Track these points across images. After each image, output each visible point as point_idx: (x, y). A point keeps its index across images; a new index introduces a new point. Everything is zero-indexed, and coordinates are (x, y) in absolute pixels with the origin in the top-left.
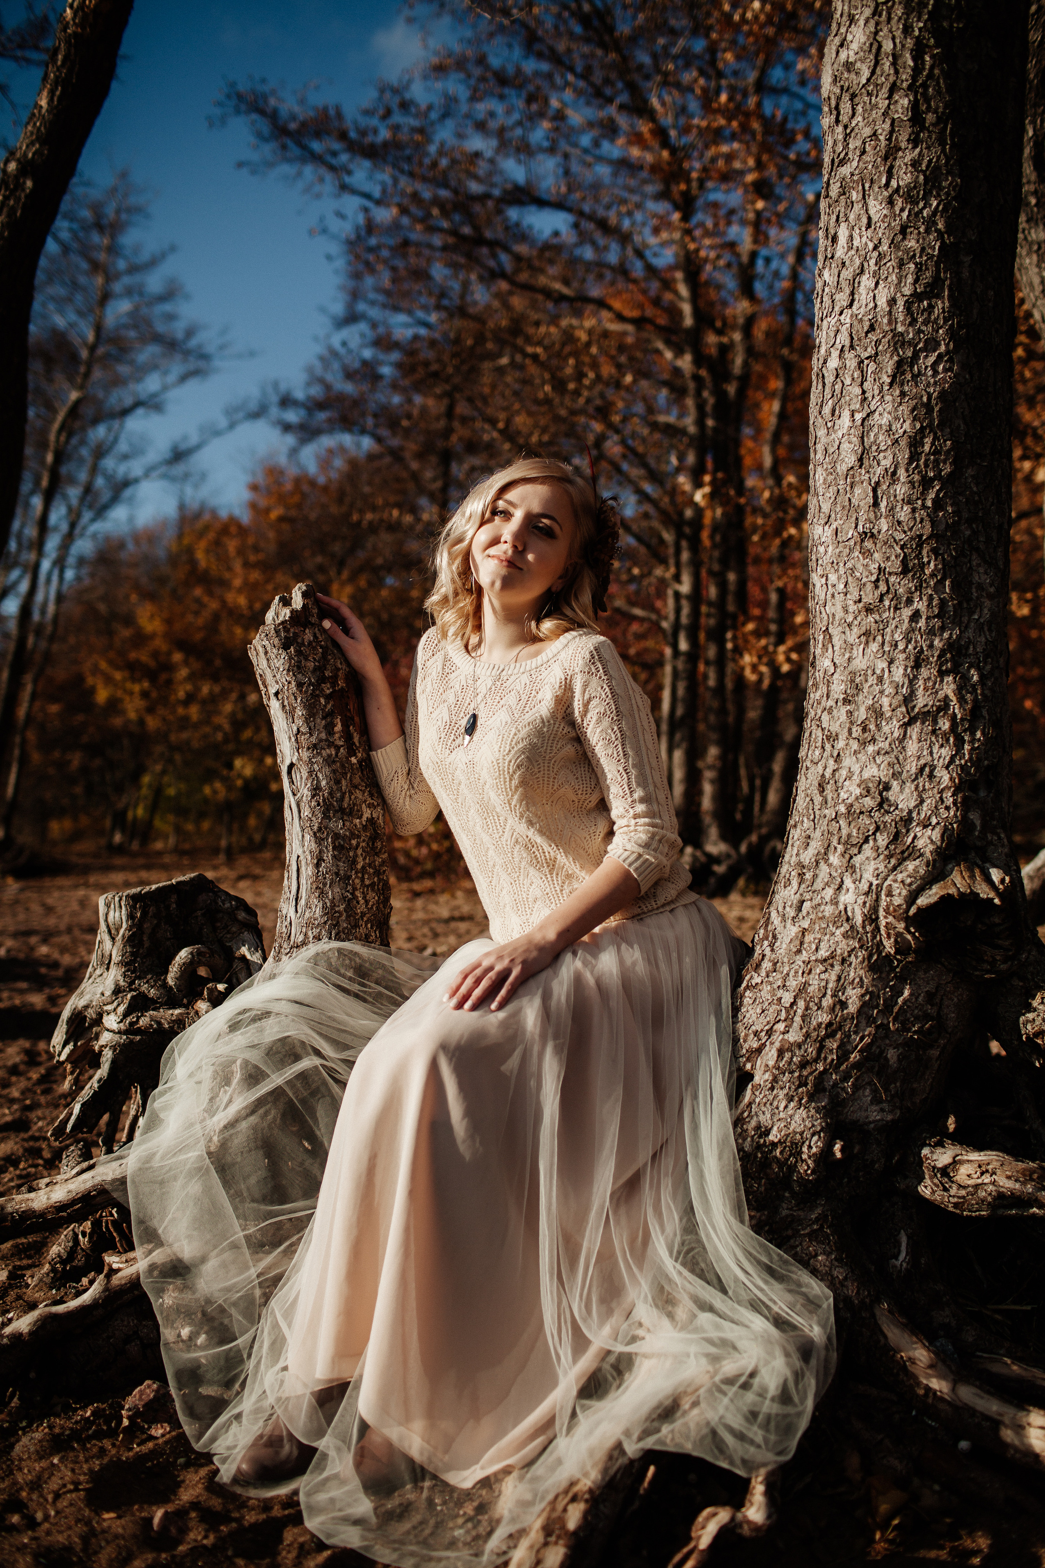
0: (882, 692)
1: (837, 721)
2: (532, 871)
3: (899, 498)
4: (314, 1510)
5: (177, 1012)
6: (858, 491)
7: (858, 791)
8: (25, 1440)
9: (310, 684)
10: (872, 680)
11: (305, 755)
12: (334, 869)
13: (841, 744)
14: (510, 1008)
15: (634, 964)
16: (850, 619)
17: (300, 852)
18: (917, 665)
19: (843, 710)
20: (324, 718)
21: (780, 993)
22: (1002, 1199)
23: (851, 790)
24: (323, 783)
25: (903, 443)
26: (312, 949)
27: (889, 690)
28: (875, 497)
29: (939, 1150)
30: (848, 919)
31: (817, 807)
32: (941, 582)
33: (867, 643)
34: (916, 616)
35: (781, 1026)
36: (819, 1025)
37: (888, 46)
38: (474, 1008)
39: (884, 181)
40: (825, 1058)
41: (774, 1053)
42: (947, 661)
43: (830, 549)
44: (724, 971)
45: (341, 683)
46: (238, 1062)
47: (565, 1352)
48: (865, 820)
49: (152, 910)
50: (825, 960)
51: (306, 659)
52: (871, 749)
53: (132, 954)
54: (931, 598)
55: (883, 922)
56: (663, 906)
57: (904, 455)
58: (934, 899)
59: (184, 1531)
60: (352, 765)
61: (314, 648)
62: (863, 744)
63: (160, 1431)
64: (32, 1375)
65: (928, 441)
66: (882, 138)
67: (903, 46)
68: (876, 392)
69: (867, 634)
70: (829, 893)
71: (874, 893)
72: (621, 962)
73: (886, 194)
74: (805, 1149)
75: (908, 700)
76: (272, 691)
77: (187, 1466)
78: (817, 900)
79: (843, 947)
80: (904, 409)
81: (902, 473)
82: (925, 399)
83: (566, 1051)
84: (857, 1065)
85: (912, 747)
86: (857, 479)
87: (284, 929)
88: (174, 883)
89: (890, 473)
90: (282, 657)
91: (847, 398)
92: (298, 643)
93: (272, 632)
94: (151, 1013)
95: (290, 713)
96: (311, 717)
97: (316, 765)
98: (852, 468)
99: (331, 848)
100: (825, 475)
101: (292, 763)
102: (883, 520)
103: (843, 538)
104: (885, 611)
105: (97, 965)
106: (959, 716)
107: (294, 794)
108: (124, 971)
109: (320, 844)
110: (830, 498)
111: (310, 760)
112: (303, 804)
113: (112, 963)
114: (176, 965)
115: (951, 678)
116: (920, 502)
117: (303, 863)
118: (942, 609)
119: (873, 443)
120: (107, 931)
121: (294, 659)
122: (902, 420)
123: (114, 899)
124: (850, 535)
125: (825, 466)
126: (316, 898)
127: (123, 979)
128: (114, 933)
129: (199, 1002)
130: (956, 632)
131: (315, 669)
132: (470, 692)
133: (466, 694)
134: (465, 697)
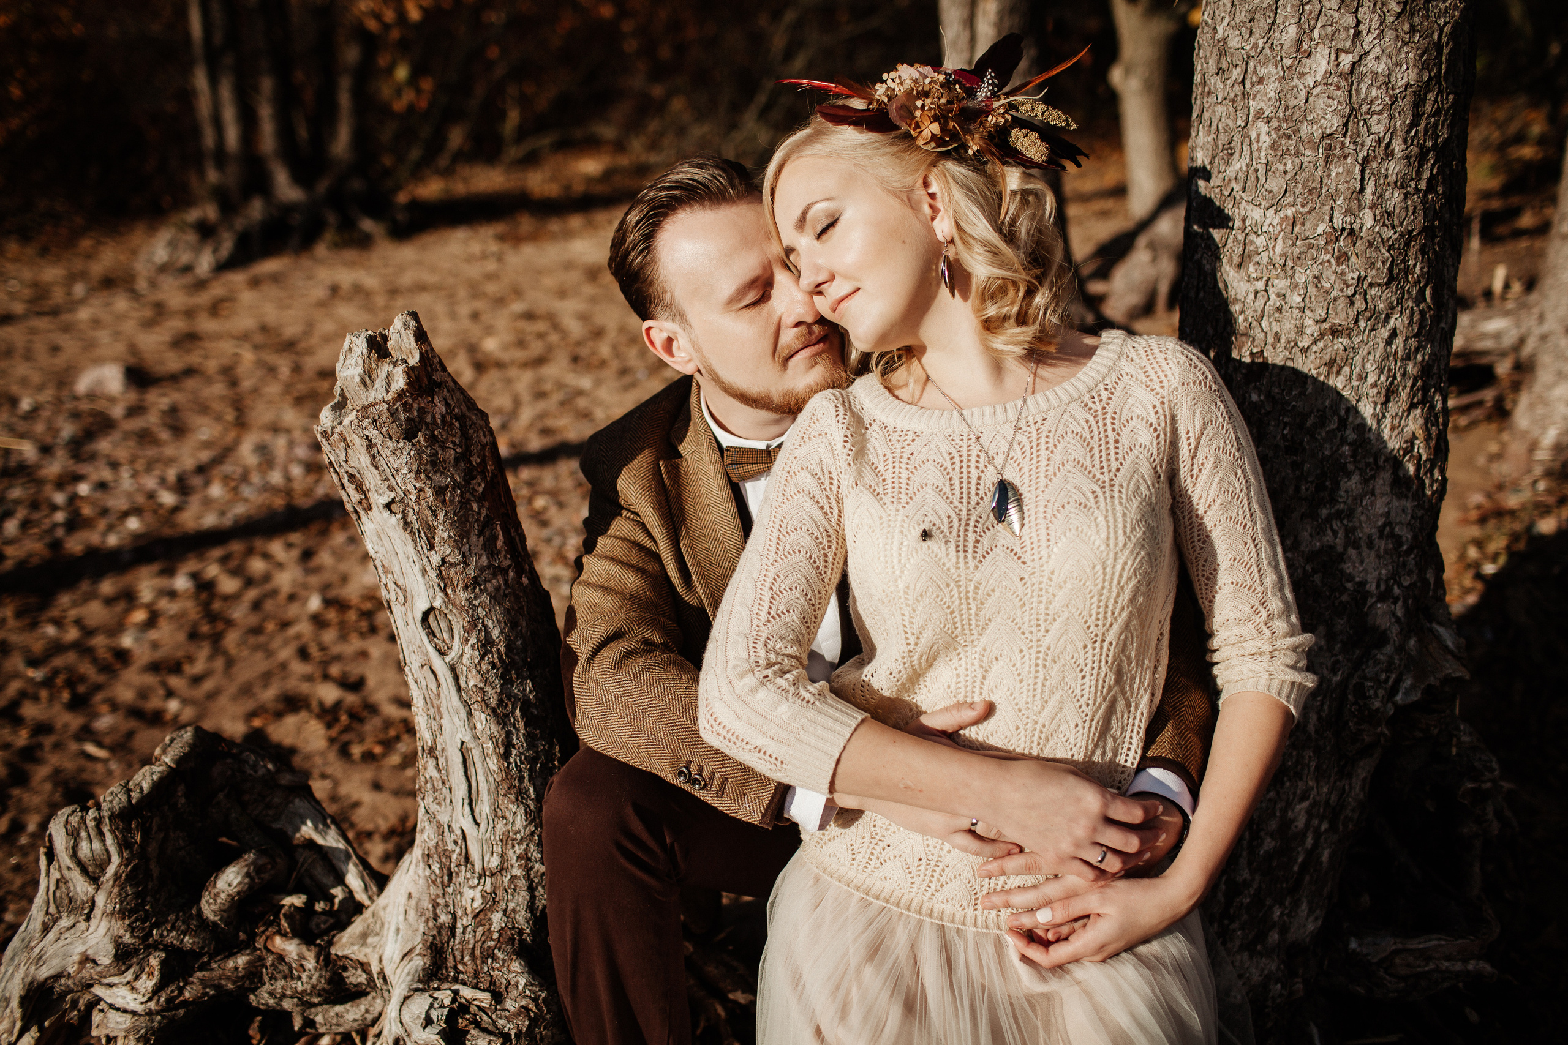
3: (1392, 178)
5: (242, 960)
6: (1336, 169)
9: (456, 485)
11: (462, 596)
12: (530, 753)
16: (1305, 342)
17: (467, 738)
18: (1386, 403)
20: (481, 533)
24: (496, 633)
25: (1405, 104)
27: (1351, 435)
28: (1362, 180)
34: (1392, 337)
42: (1417, 391)
49: (156, 821)
51: (444, 448)
53: (137, 895)
54: (1412, 313)
57: (1402, 121)
68: (1375, 23)
76: (377, 502)
80: (1410, 51)
81: (1398, 146)
82: (1435, 36)
86: (1337, 152)
87: (451, 846)
88: (173, 766)
89: (1383, 145)
90: (405, 453)
91: (1329, 29)
92: (427, 424)
93: (385, 415)
94: (199, 974)
95: (422, 534)
96: (462, 537)
97: (480, 610)
98: (1331, 135)
99: (521, 725)
100: (1274, 136)
101: (432, 609)
102: (1367, 211)
103: (1308, 234)
104: (1358, 334)
105: (59, 912)
106: (1424, 458)
107: (442, 654)
108: (129, 925)
109: (505, 724)
110: (1285, 172)
111: (470, 603)
112: (465, 669)
113: (97, 912)
114: (223, 896)
115: (1419, 411)
116: (1413, 184)
117: (476, 753)
118: (1421, 326)
119: (1364, 100)
120: (78, 870)
121: (424, 452)
122: (1405, 67)
123: (85, 823)
124: (1320, 230)
125: (1275, 123)
126: (513, 803)
127: (132, 936)
128: (94, 872)
129: (278, 940)
130: (1428, 350)
131: (457, 460)
132: (973, 458)
133: (964, 464)
134: (964, 470)
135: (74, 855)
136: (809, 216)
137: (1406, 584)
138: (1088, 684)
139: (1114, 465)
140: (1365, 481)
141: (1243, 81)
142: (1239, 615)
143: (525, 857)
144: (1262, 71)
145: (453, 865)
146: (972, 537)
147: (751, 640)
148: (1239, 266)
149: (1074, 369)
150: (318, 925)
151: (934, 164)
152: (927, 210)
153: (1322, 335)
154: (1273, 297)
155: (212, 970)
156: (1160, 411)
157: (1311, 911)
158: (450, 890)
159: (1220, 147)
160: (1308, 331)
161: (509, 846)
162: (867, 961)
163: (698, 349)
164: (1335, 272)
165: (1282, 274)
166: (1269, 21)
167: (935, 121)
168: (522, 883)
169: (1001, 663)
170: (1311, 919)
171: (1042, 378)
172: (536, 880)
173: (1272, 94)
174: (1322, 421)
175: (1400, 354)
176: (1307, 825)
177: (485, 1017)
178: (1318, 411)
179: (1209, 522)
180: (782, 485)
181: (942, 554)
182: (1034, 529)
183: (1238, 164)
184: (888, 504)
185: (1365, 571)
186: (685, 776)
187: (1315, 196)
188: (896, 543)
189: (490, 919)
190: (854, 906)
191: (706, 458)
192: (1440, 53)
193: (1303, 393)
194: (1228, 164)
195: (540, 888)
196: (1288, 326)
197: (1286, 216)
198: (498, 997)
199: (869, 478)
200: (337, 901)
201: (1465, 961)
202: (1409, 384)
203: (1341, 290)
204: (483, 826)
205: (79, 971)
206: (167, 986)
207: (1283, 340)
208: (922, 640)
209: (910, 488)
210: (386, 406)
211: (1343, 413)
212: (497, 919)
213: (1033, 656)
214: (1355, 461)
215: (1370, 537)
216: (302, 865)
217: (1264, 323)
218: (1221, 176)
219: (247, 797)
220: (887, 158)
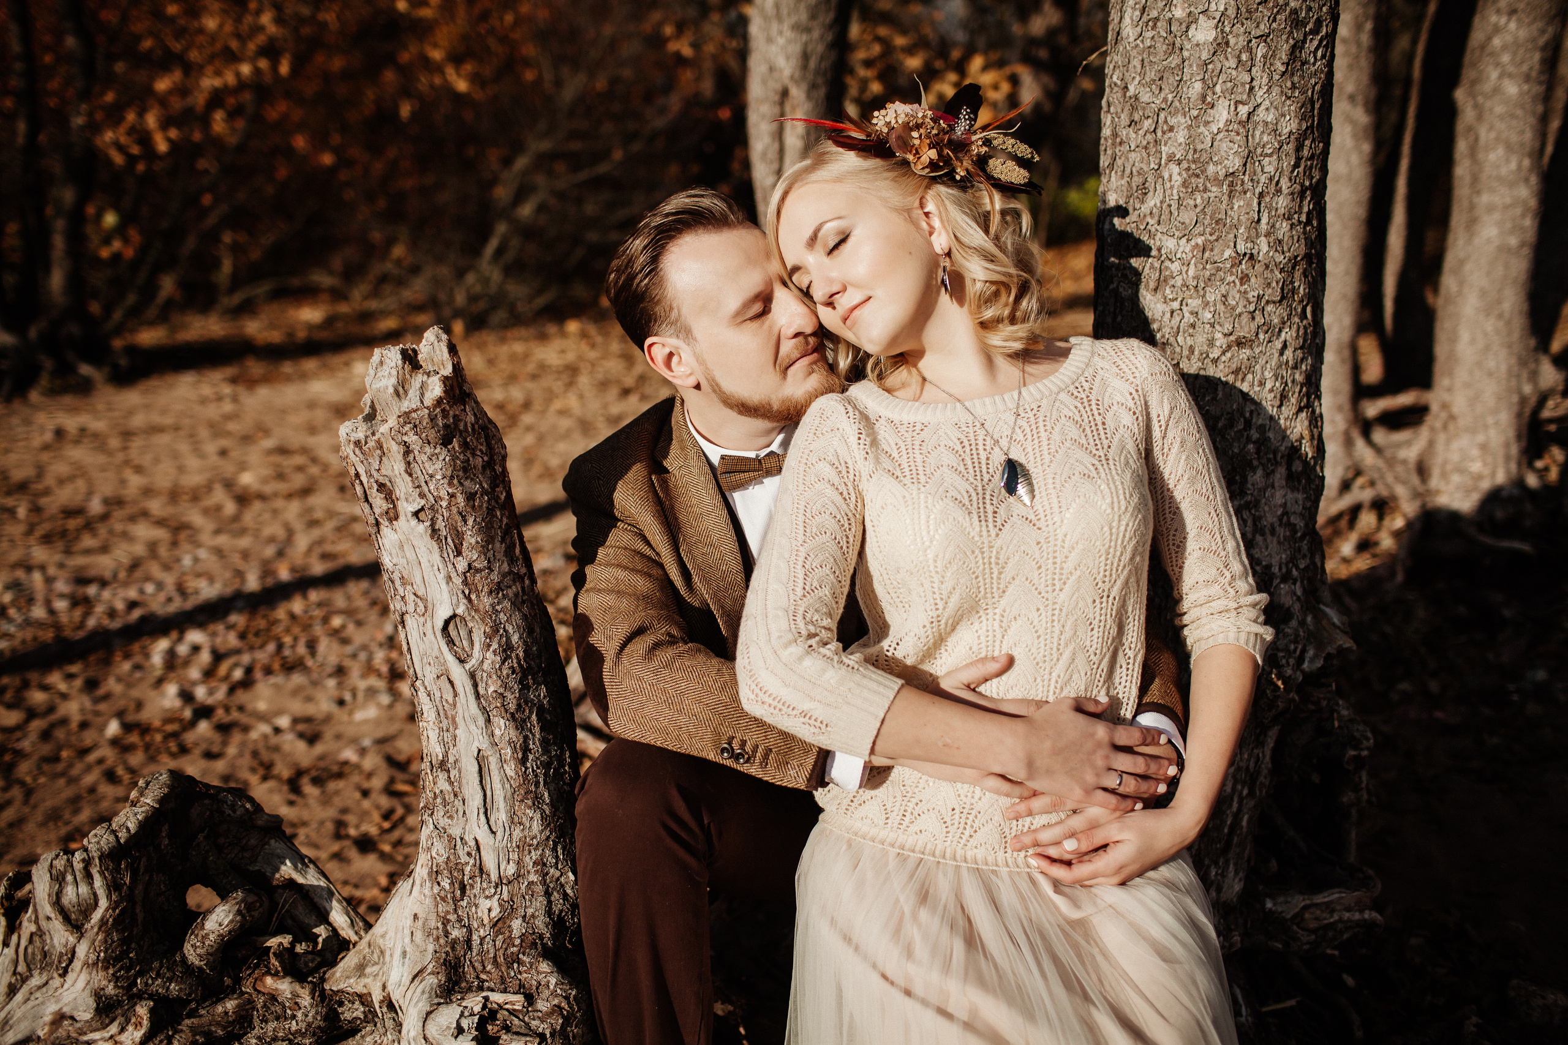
5: (230, 1005)
6: (1238, 203)
9: (485, 492)
10: (1239, 425)
11: (486, 601)
12: (544, 758)
16: (1215, 354)
24: (515, 638)
25: (1290, 148)
27: (1255, 435)
28: (1259, 212)
34: (1284, 348)
49: (144, 861)
53: (123, 941)
54: (1296, 327)
57: (1287, 163)
65: (1307, 143)
68: (1265, 80)
69: (1237, 372)
76: (409, 508)
80: (1292, 105)
81: (1285, 184)
82: (1309, 93)
86: (1238, 188)
87: (464, 858)
88: (156, 805)
89: (1274, 183)
90: (441, 458)
91: (1229, 85)
92: (461, 432)
93: (425, 421)
94: (188, 1022)
95: (449, 540)
96: (488, 542)
97: (502, 614)
98: (1233, 173)
99: (537, 730)
100: (1185, 175)
101: (454, 616)
102: (1263, 239)
103: (1216, 258)
104: (1258, 346)
105: (30, 970)
106: (1310, 455)
107: (462, 661)
108: (113, 975)
109: (523, 729)
110: (1196, 206)
111: (494, 608)
112: (485, 675)
113: (77, 964)
114: (212, 937)
115: (1304, 414)
116: (1296, 216)
117: (494, 761)
118: (1305, 341)
119: (1258, 144)
120: (60, 918)
121: (458, 458)
122: (1288, 118)
123: (72, 866)
124: (1227, 254)
125: (1185, 165)
126: (530, 808)
127: (116, 987)
128: (77, 920)
129: (269, 980)
130: (1309, 361)
131: (484, 467)
132: (981, 442)
133: (973, 447)
134: (974, 452)
136: (820, 235)
137: (1302, 566)
138: (1096, 635)
139: (1106, 443)
140: (1268, 475)
141: (1154, 131)
142: (1207, 577)
143: (541, 863)
144: (1172, 121)
145: (466, 878)
146: (990, 509)
147: (791, 614)
148: (1156, 290)
149: (1055, 365)
150: (306, 964)
151: (928, 187)
152: (924, 225)
153: (1229, 347)
154: (1187, 315)
155: (201, 1016)
156: (1136, 397)
157: (1236, 873)
158: (464, 903)
159: (1135, 188)
160: (1218, 344)
161: (526, 852)
162: (921, 903)
163: (701, 361)
164: (1239, 291)
165: (1195, 295)
166: (1178, 78)
167: (934, 147)
168: (539, 889)
169: (1019, 622)
170: (1237, 880)
171: (1031, 375)
172: (552, 885)
173: (1182, 140)
174: (1231, 423)
175: (1290, 363)
176: (1234, 789)
177: (516, 1021)
178: (1228, 413)
179: (1178, 495)
180: (801, 476)
181: (967, 524)
182: (1045, 499)
183: (1152, 201)
184: (909, 485)
185: (1270, 555)
186: (728, 752)
187: (1221, 226)
188: (923, 517)
189: (510, 926)
190: (892, 863)
191: (695, 471)
192: (1313, 108)
193: (1214, 399)
194: (1143, 202)
195: (555, 893)
196: (1200, 340)
197: (1197, 244)
198: (530, 999)
199: (886, 463)
200: (320, 940)
201: (1361, 911)
202: (1297, 390)
203: (1245, 307)
204: (499, 834)
205: (51, 1032)
206: (155, 1036)
207: (1196, 353)
208: (950, 605)
209: (927, 469)
210: (427, 411)
211: (1248, 415)
212: (517, 926)
213: (1050, 613)
214: (1259, 458)
215: (1272, 525)
216: (283, 906)
217: (1180, 339)
218: (1137, 212)
219: (221, 840)
220: (888, 182)
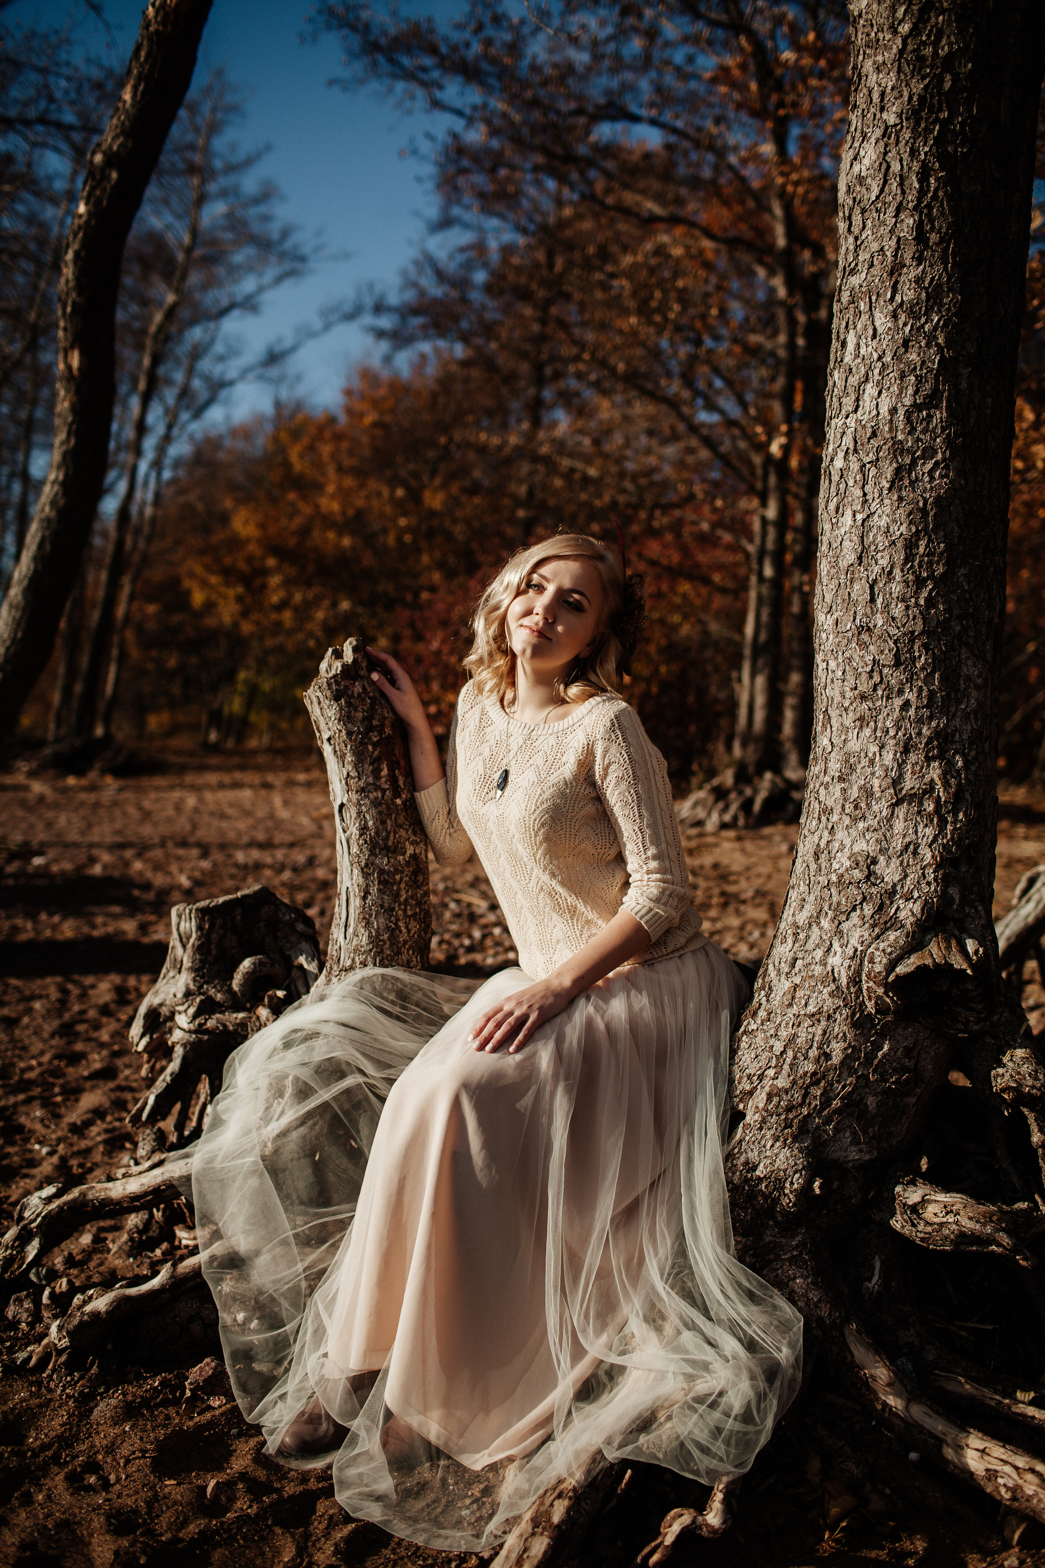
0: (873, 774)
1: (832, 796)
2: (555, 916)
3: (894, 595)
4: (345, 1484)
5: (241, 1015)
6: (857, 586)
7: (848, 863)
8: (102, 1405)
9: (359, 733)
10: (864, 762)
11: (354, 797)
12: (380, 902)
13: (835, 818)
14: (527, 1051)
15: (642, 1009)
16: (846, 704)
17: (349, 885)
18: (906, 751)
19: (839, 787)
20: (371, 764)
21: (772, 1041)
22: (963, 1238)
23: (842, 861)
24: (370, 823)
25: (900, 544)
26: (359, 974)
27: (879, 772)
28: (872, 594)
29: (911, 1188)
30: (834, 980)
31: (812, 874)
32: (931, 675)
33: (861, 727)
34: (906, 705)
35: (771, 1072)
36: (806, 1073)
37: (896, 167)
38: (494, 1050)
39: (889, 296)
40: (810, 1104)
41: (764, 1096)
42: (934, 748)
43: (831, 637)
44: (725, 1016)
45: (388, 731)
46: (290, 1078)
47: (565, 1358)
48: (853, 891)
49: (219, 922)
50: (813, 1015)
51: (356, 710)
52: (861, 825)
54: (920, 690)
55: (865, 987)
56: (673, 952)
57: (900, 556)
58: (911, 969)
59: (232, 1499)
60: (397, 806)
61: (363, 700)
62: (855, 820)
63: (218, 1403)
64: (109, 1347)
65: (923, 543)
66: (888, 254)
67: (910, 168)
68: (876, 495)
69: (861, 719)
70: (819, 954)
71: (858, 957)
72: (630, 1007)
73: (890, 308)
74: (787, 1185)
75: (896, 783)
76: (325, 736)
77: (239, 1435)
78: (809, 960)
79: (829, 1004)
80: (901, 513)
81: (897, 572)
82: (921, 504)
83: (575, 1091)
84: (837, 1111)
85: (899, 825)
86: (856, 576)
88: (240, 898)
89: (887, 572)
90: (334, 708)
91: (851, 499)
92: (349, 695)
93: (325, 684)
94: (218, 1015)
95: (341, 757)
96: (359, 763)
97: (364, 807)
98: (854, 565)
99: (376, 882)
101: (343, 804)
102: (879, 615)
103: (842, 629)
104: (879, 700)
105: (171, 969)
106: (943, 799)
107: (345, 832)
108: (194, 977)
109: (367, 879)
111: (359, 802)
112: (353, 841)
113: (183, 968)
114: (242, 977)
115: (938, 763)
116: (913, 600)
117: (352, 894)
118: (931, 701)
119: (872, 543)
120: (179, 939)
121: (342, 709)
122: (899, 523)
123: (186, 911)
124: (848, 627)
125: (829, 559)
126: (364, 927)
127: (195, 984)
128: (185, 941)
129: (261, 1008)
131: (364, 719)
135: (178, 929)
139: (552, 771)
153: (855, 699)
154: (829, 672)
155: (225, 1015)
156: (586, 747)
160: (848, 696)
164: (860, 656)
165: (833, 657)
174: (859, 760)
175: (915, 719)
178: (855, 751)
187: (846, 605)
192: (926, 515)
197: (834, 619)
202: (926, 742)
203: (864, 668)
205: (170, 1002)
206: (199, 1016)
210: (326, 680)
216: (291, 976)
